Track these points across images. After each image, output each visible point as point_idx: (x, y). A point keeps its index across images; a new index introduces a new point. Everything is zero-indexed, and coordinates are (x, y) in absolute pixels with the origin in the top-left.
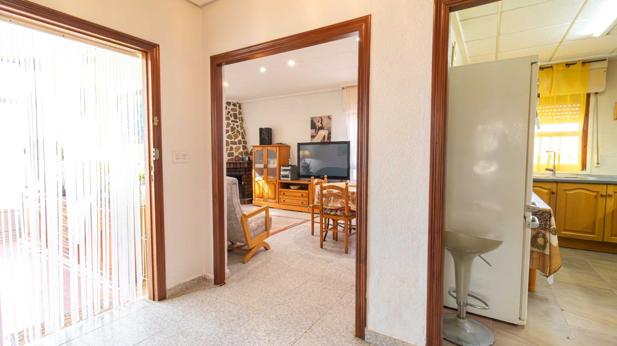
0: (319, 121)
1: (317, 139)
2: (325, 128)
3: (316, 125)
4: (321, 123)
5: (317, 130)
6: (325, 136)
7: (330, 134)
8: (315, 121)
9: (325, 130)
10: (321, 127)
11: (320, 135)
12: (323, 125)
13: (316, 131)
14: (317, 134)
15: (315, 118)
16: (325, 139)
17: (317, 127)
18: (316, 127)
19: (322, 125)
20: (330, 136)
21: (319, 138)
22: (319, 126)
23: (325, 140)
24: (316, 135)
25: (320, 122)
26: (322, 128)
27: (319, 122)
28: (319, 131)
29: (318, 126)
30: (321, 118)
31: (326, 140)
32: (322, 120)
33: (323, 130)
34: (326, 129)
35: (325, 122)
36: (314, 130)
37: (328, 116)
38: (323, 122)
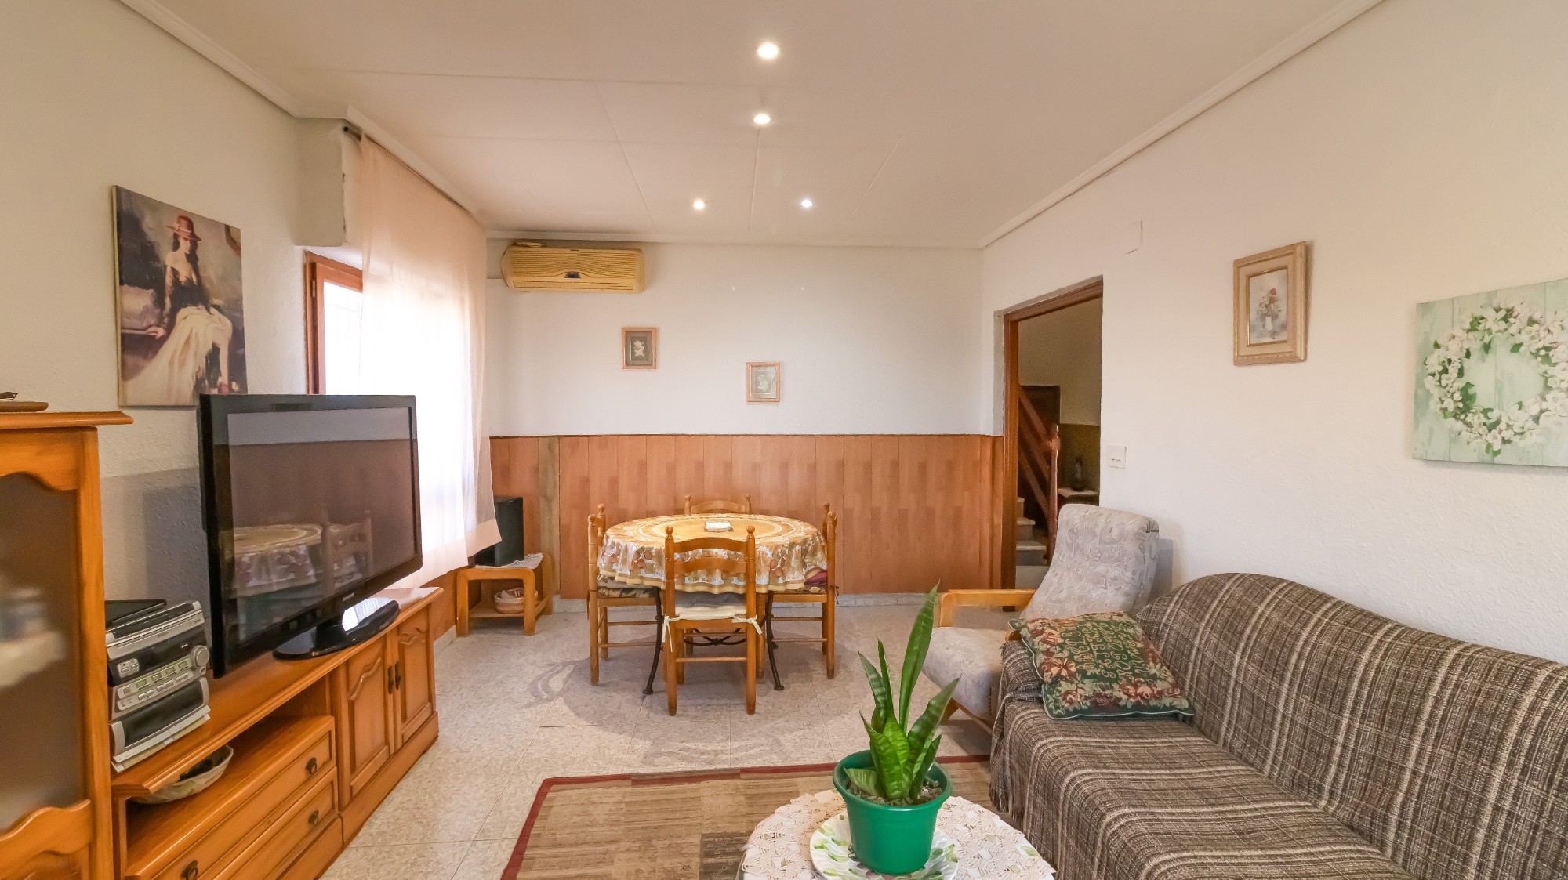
0: (176, 236)
1: (171, 363)
2: (216, 301)
3: (158, 260)
4: (192, 258)
5: (168, 300)
6: (215, 350)
7: (237, 339)
8: (148, 223)
9: (213, 310)
10: (190, 281)
11: (187, 341)
12: (202, 274)
13: (159, 302)
14: (169, 329)
15: (155, 206)
16: (219, 373)
17: (169, 280)
18: (160, 273)
19: (196, 269)
20: (240, 352)
21: (182, 364)
22: (182, 278)
23: (220, 380)
24: (161, 332)
25: (185, 246)
26: (193, 294)
27: (176, 246)
28: (182, 313)
29: (175, 272)
30: (190, 226)
31: (223, 379)
32: (194, 240)
33: (201, 306)
34: (217, 307)
35: (212, 254)
36: (139, 301)
37: (228, 228)
38: (199, 253)
